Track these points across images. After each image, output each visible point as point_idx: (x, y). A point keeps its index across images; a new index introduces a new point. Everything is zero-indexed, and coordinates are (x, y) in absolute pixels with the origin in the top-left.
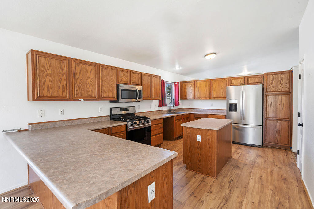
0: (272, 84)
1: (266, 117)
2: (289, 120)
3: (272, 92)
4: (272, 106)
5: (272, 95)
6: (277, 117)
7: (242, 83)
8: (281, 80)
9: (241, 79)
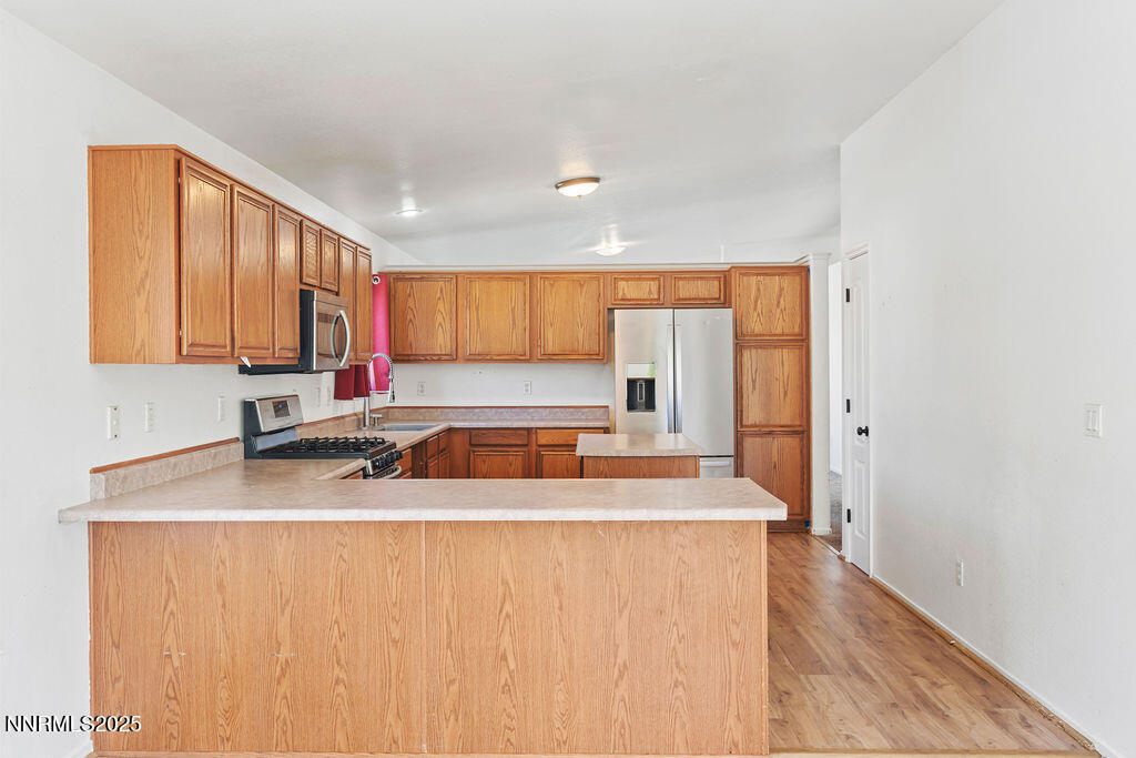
0: (755, 309)
1: (742, 426)
2: (803, 432)
3: (757, 335)
4: (757, 387)
5: (756, 347)
6: (771, 423)
7: (656, 297)
8: (780, 296)
9: (653, 279)
